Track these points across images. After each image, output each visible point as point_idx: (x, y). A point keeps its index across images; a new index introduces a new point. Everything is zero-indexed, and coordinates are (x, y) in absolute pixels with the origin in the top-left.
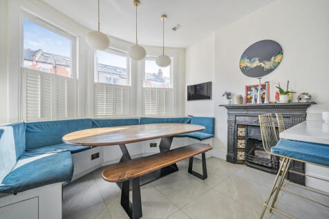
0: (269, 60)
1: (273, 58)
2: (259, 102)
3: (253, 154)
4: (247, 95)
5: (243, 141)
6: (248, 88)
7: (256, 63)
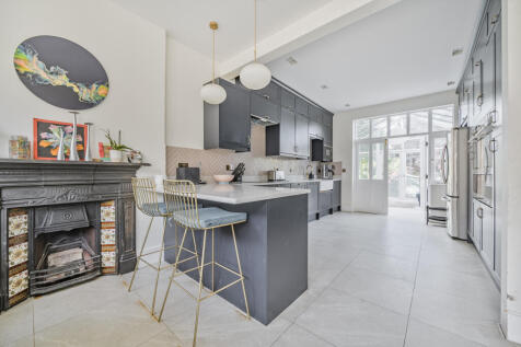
0: (88, 86)
1: (94, 86)
2: (73, 157)
3: (45, 265)
4: (39, 139)
5: (24, 246)
6: (41, 126)
7: (61, 80)
